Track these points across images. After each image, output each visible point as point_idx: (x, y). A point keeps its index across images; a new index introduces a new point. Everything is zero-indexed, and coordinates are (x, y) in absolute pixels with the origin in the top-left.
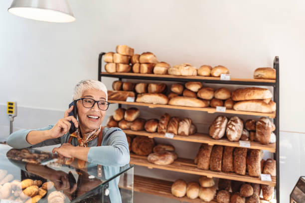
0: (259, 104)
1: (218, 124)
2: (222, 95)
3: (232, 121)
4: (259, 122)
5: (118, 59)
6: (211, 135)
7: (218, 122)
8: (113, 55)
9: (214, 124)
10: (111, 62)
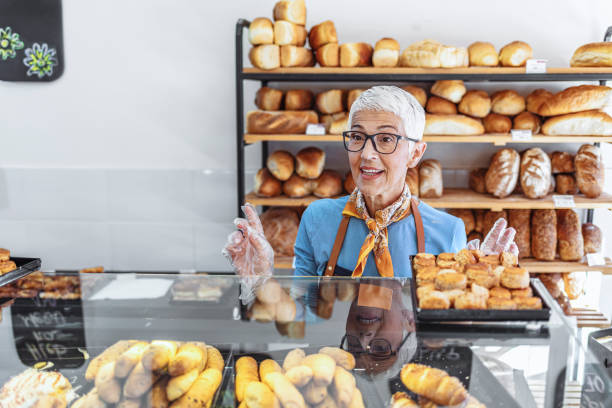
0: (598, 119)
1: (504, 166)
2: (511, 106)
3: (531, 157)
4: (583, 156)
6: (491, 190)
7: (503, 163)
8: (273, 26)
9: (497, 167)
10: (269, 44)
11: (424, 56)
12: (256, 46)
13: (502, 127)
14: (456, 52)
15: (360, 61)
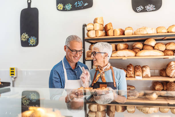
1: (172, 67)
5: (98, 27)
6: (168, 75)
7: (172, 66)
8: (93, 25)
9: (170, 67)
10: (92, 30)
11: (141, 31)
12: (88, 31)
13: (171, 53)
14: (152, 29)
15: (120, 34)
